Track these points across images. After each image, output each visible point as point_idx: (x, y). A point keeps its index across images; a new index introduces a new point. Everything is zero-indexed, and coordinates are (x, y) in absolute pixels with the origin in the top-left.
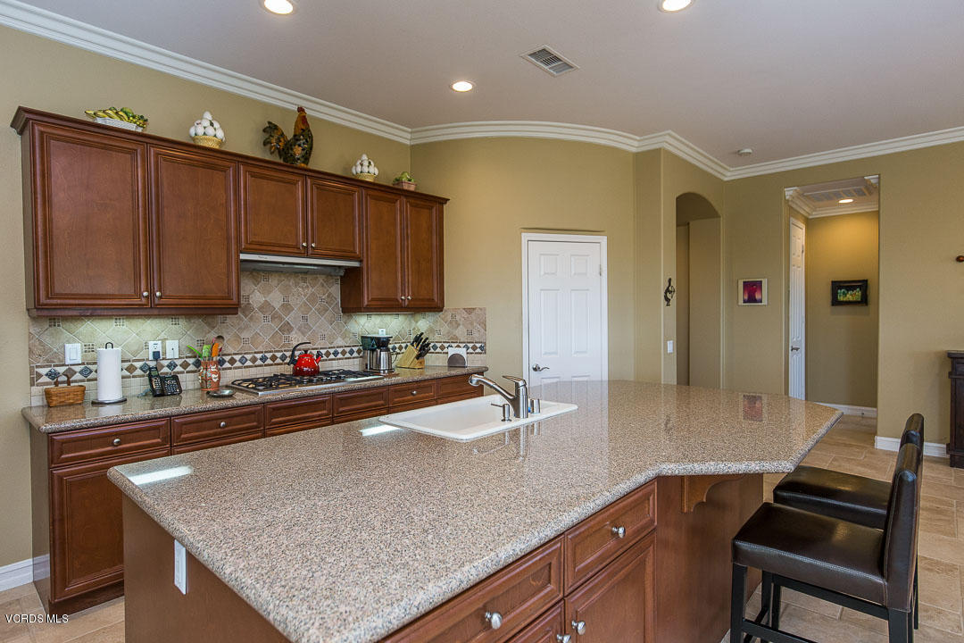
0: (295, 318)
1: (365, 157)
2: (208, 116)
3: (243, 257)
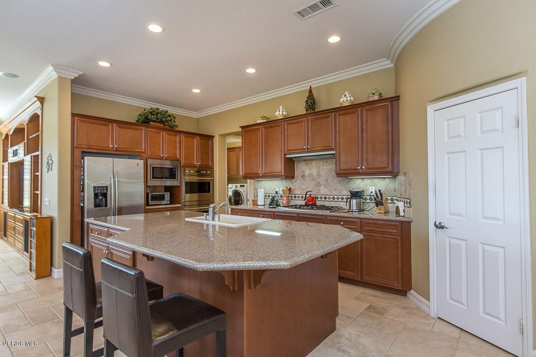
0: (322, 180)
1: (346, 93)
2: (281, 107)
3: (288, 156)
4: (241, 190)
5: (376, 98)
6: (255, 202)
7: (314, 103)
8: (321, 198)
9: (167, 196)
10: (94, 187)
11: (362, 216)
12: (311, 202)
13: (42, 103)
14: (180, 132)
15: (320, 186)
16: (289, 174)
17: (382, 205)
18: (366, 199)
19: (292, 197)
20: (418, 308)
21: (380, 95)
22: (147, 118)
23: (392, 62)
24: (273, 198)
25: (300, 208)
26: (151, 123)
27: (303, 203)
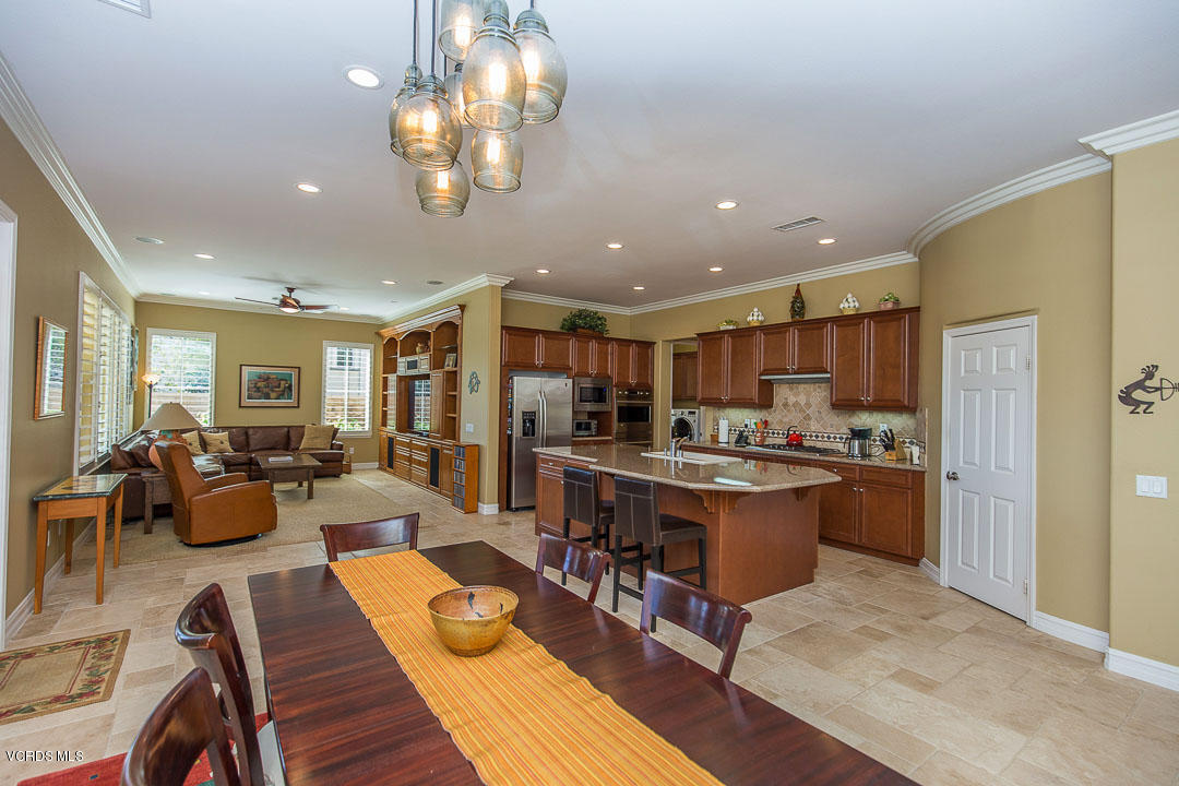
0: (813, 412)
1: (849, 296)
2: (756, 310)
3: (763, 378)
4: (690, 419)
5: (890, 306)
6: (715, 438)
7: (803, 307)
8: (811, 436)
9: (594, 423)
10: (523, 413)
11: (867, 462)
12: (795, 442)
13: (462, 311)
14: (612, 339)
15: (810, 419)
16: (765, 401)
17: (894, 449)
18: (875, 440)
19: (768, 433)
20: (928, 579)
21: (897, 302)
22: (573, 323)
23: (915, 254)
24: (741, 433)
25: (779, 448)
26: (579, 330)
27: (784, 442)
